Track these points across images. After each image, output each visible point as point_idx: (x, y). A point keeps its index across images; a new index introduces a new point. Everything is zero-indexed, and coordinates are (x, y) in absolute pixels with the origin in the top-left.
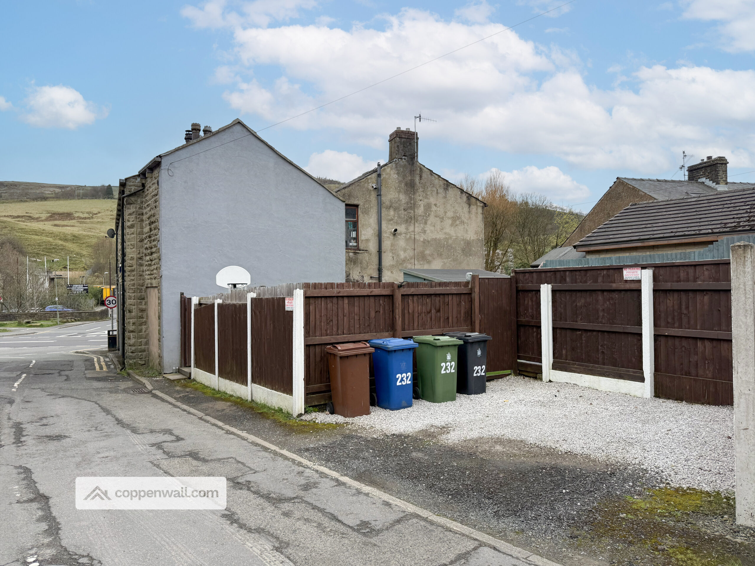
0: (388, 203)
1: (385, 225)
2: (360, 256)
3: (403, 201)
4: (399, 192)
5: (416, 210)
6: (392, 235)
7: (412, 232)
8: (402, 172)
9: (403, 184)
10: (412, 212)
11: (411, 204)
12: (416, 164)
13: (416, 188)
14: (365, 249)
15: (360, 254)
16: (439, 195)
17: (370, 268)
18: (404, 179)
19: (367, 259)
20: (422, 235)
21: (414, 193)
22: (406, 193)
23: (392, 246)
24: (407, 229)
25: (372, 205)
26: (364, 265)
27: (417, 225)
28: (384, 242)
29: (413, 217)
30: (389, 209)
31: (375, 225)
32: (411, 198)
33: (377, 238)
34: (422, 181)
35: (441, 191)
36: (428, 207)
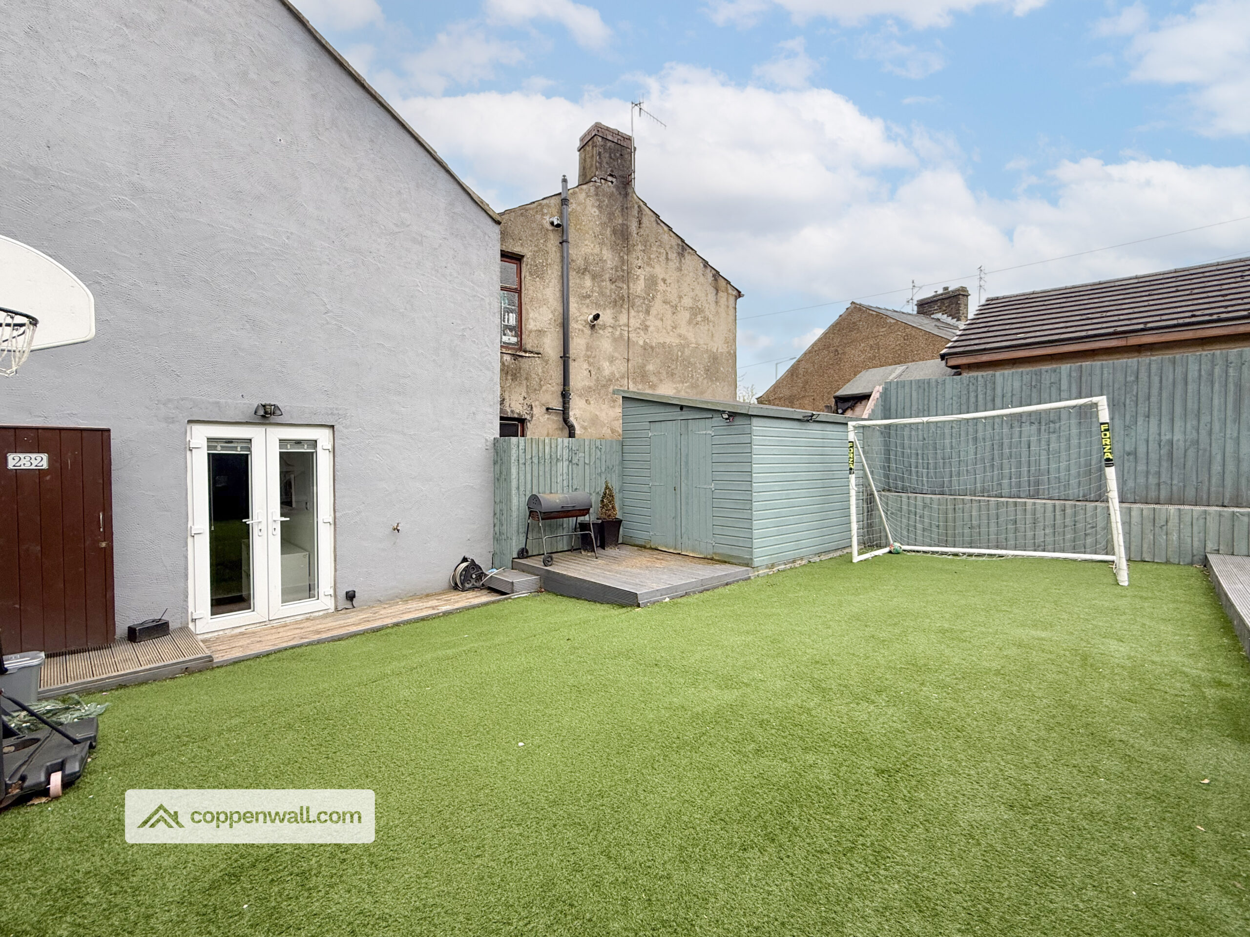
0: (580, 262)
1: (576, 305)
2: (525, 364)
3: (609, 264)
4: (602, 244)
5: (631, 285)
6: (588, 326)
7: (624, 325)
8: (607, 206)
9: (609, 229)
10: (625, 287)
11: (623, 271)
12: (632, 197)
13: (631, 242)
14: (535, 350)
15: (524, 360)
16: (670, 263)
17: (547, 391)
18: (610, 220)
19: (540, 371)
20: (642, 333)
21: (628, 253)
22: (614, 247)
23: (587, 350)
24: (615, 318)
25: (549, 261)
26: (534, 383)
27: (632, 313)
28: (573, 338)
29: (626, 296)
30: (583, 274)
31: (555, 303)
32: (623, 261)
33: (559, 329)
34: (642, 232)
35: (673, 256)
36: (652, 282)
